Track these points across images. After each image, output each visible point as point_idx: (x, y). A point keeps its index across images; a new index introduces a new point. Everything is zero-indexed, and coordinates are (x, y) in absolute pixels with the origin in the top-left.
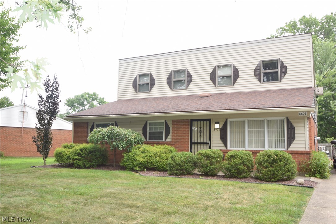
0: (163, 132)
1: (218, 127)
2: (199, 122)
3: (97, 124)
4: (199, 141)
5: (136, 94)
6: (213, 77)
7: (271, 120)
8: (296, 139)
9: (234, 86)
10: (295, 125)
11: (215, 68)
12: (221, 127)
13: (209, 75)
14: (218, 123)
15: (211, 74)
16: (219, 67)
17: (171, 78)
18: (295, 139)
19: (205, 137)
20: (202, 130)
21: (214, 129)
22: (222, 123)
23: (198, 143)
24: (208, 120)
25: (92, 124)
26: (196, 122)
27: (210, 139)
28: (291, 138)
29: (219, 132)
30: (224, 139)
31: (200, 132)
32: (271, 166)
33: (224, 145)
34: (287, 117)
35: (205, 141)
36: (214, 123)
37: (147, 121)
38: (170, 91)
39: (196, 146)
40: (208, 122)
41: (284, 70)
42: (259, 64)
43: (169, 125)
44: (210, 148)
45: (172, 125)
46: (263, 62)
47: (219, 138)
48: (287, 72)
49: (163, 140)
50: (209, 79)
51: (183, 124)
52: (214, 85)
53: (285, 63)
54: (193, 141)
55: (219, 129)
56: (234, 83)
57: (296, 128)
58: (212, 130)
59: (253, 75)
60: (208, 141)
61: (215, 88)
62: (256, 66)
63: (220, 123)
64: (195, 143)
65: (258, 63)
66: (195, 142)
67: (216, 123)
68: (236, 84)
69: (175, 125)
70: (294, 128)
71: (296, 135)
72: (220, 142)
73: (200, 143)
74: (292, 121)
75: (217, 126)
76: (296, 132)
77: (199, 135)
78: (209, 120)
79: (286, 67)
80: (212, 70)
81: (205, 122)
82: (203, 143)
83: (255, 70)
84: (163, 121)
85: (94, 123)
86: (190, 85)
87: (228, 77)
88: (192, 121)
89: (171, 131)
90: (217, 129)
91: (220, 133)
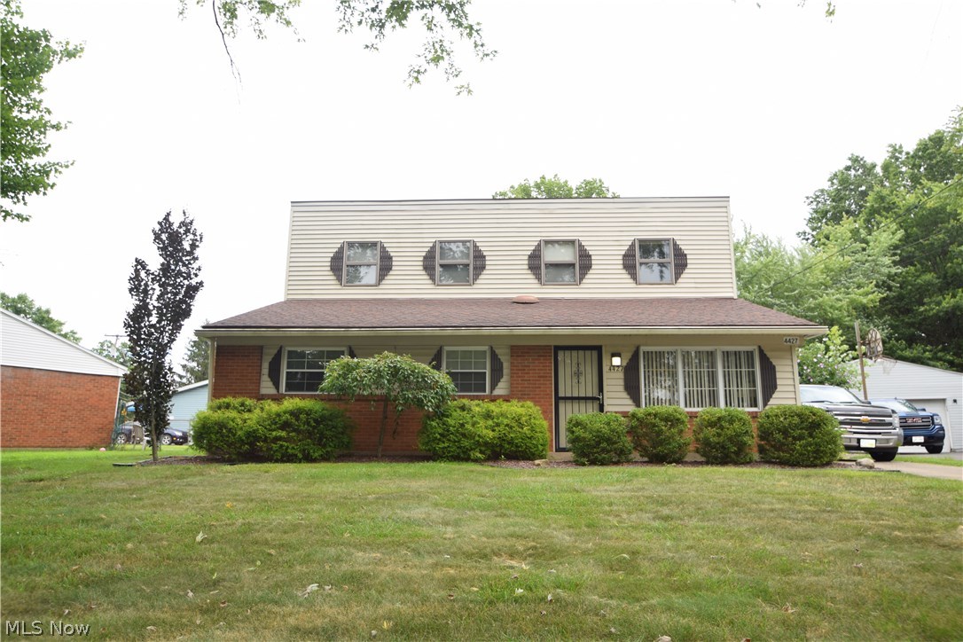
0: (485, 373)
1: (619, 364)
2: (574, 353)
3: (289, 352)
4: (576, 395)
5: (339, 287)
6: (535, 262)
7: (727, 352)
8: (779, 388)
9: (582, 286)
10: (774, 362)
11: (539, 245)
12: (625, 364)
13: (527, 258)
14: (618, 355)
15: (530, 257)
16: (547, 242)
17: (435, 258)
18: (776, 388)
19: (589, 385)
20: (582, 368)
21: (608, 367)
22: (628, 355)
23: (572, 399)
24: (595, 350)
25: (276, 351)
26: (568, 353)
27: (601, 389)
28: (770, 387)
29: (621, 375)
30: (632, 389)
31: (578, 374)
32: (811, 435)
33: (634, 401)
34: (759, 347)
35: (590, 395)
36: (610, 355)
37: (441, 348)
38: (433, 286)
39: (569, 405)
40: (595, 354)
41: (681, 262)
42: (633, 245)
43: (499, 357)
44: (601, 409)
45: (512, 356)
46: (640, 241)
47: (622, 388)
48: (686, 266)
49: (485, 391)
50: (527, 267)
51: (539, 356)
52: (536, 281)
53: (683, 247)
54: (561, 394)
55: (620, 368)
56: (581, 279)
57: (777, 369)
58: (605, 369)
59: (621, 267)
60: (596, 395)
61: (539, 286)
62: (626, 248)
63: (622, 355)
64: (566, 399)
65: (630, 243)
66: (567, 396)
67: (614, 355)
68: (584, 281)
69: (518, 356)
70: (774, 367)
71: (779, 382)
72: (625, 395)
73: (579, 399)
74: (769, 354)
75: (616, 361)
76: (778, 375)
77: (575, 380)
78: (599, 349)
79: (686, 255)
80: (533, 248)
81: (588, 353)
82: (586, 399)
83: (624, 256)
84: (486, 348)
85: (281, 348)
86: (481, 277)
87: (569, 266)
88: (557, 348)
89: (506, 371)
90: (616, 369)
91: (623, 377)
